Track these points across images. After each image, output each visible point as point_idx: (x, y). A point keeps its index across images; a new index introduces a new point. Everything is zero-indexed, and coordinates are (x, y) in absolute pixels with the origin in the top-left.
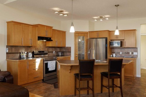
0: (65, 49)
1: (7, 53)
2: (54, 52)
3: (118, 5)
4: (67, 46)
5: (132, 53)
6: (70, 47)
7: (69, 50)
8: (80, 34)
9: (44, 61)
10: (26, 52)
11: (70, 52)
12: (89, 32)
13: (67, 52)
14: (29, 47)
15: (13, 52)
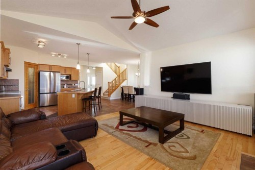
5: (74, 85)
6: (17, 80)
7: (15, 83)
12: (39, 64)
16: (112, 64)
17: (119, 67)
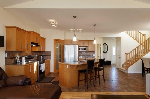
0: (44, 53)
1: (6, 58)
2: (36, 56)
3: (96, 25)
4: (46, 51)
5: (92, 55)
6: (50, 52)
7: (49, 54)
8: (58, 41)
9: (38, 64)
10: (19, 57)
11: (50, 56)
12: (64, 40)
13: (47, 56)
14: (21, 52)
15: (10, 57)
16: (134, 32)
17: (144, 35)
